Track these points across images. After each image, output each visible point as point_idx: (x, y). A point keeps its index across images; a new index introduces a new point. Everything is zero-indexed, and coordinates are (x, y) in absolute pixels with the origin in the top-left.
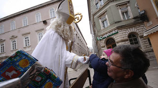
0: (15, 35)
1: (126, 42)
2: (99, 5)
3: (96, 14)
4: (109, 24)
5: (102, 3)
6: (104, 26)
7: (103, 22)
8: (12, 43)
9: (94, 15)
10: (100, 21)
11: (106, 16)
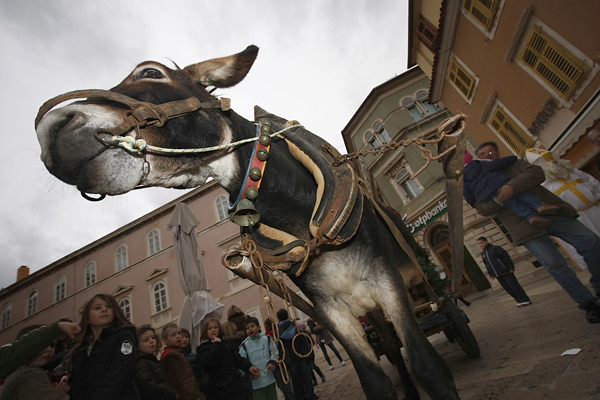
0: (162, 268)
1: (487, 227)
2: (378, 143)
3: (376, 166)
4: (421, 188)
5: (386, 138)
6: (409, 195)
7: (403, 185)
8: (152, 294)
9: (371, 171)
10: (393, 182)
11: (408, 168)
